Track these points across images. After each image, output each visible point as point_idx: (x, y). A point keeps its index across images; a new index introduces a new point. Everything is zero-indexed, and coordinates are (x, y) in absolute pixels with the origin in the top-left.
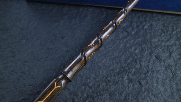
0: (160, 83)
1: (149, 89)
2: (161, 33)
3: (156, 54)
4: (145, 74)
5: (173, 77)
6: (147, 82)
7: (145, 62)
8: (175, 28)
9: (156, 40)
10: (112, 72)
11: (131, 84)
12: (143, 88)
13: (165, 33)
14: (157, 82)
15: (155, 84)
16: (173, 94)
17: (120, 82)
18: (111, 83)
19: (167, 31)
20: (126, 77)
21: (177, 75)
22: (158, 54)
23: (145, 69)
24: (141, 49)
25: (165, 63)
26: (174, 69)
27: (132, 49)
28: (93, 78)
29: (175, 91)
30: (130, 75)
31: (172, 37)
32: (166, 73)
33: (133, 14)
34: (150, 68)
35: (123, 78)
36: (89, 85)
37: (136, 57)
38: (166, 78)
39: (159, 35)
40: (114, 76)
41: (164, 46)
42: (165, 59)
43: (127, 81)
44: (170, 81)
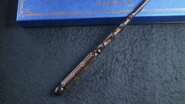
0: (118, 77)
1: (112, 82)
2: (119, 41)
3: (116, 57)
4: (109, 73)
5: (127, 72)
6: (111, 78)
7: (109, 64)
8: (128, 35)
9: (116, 47)
10: (89, 74)
11: (101, 80)
12: (109, 82)
13: (121, 41)
14: (117, 77)
15: (115, 78)
16: (126, 83)
17: (95, 80)
18: (90, 82)
19: (123, 39)
20: (98, 76)
21: (129, 70)
22: (117, 58)
23: (109, 69)
24: (106, 55)
25: (122, 63)
26: (127, 67)
27: (101, 56)
28: (79, 80)
29: (127, 80)
30: (101, 74)
31: (127, 43)
32: (122, 70)
33: (100, 28)
34: (112, 68)
35: (96, 77)
36: (77, 85)
37: (103, 62)
38: (122, 73)
39: (118, 43)
40: (91, 76)
41: (121, 51)
42: (121, 61)
43: (99, 79)
44: (125, 75)
